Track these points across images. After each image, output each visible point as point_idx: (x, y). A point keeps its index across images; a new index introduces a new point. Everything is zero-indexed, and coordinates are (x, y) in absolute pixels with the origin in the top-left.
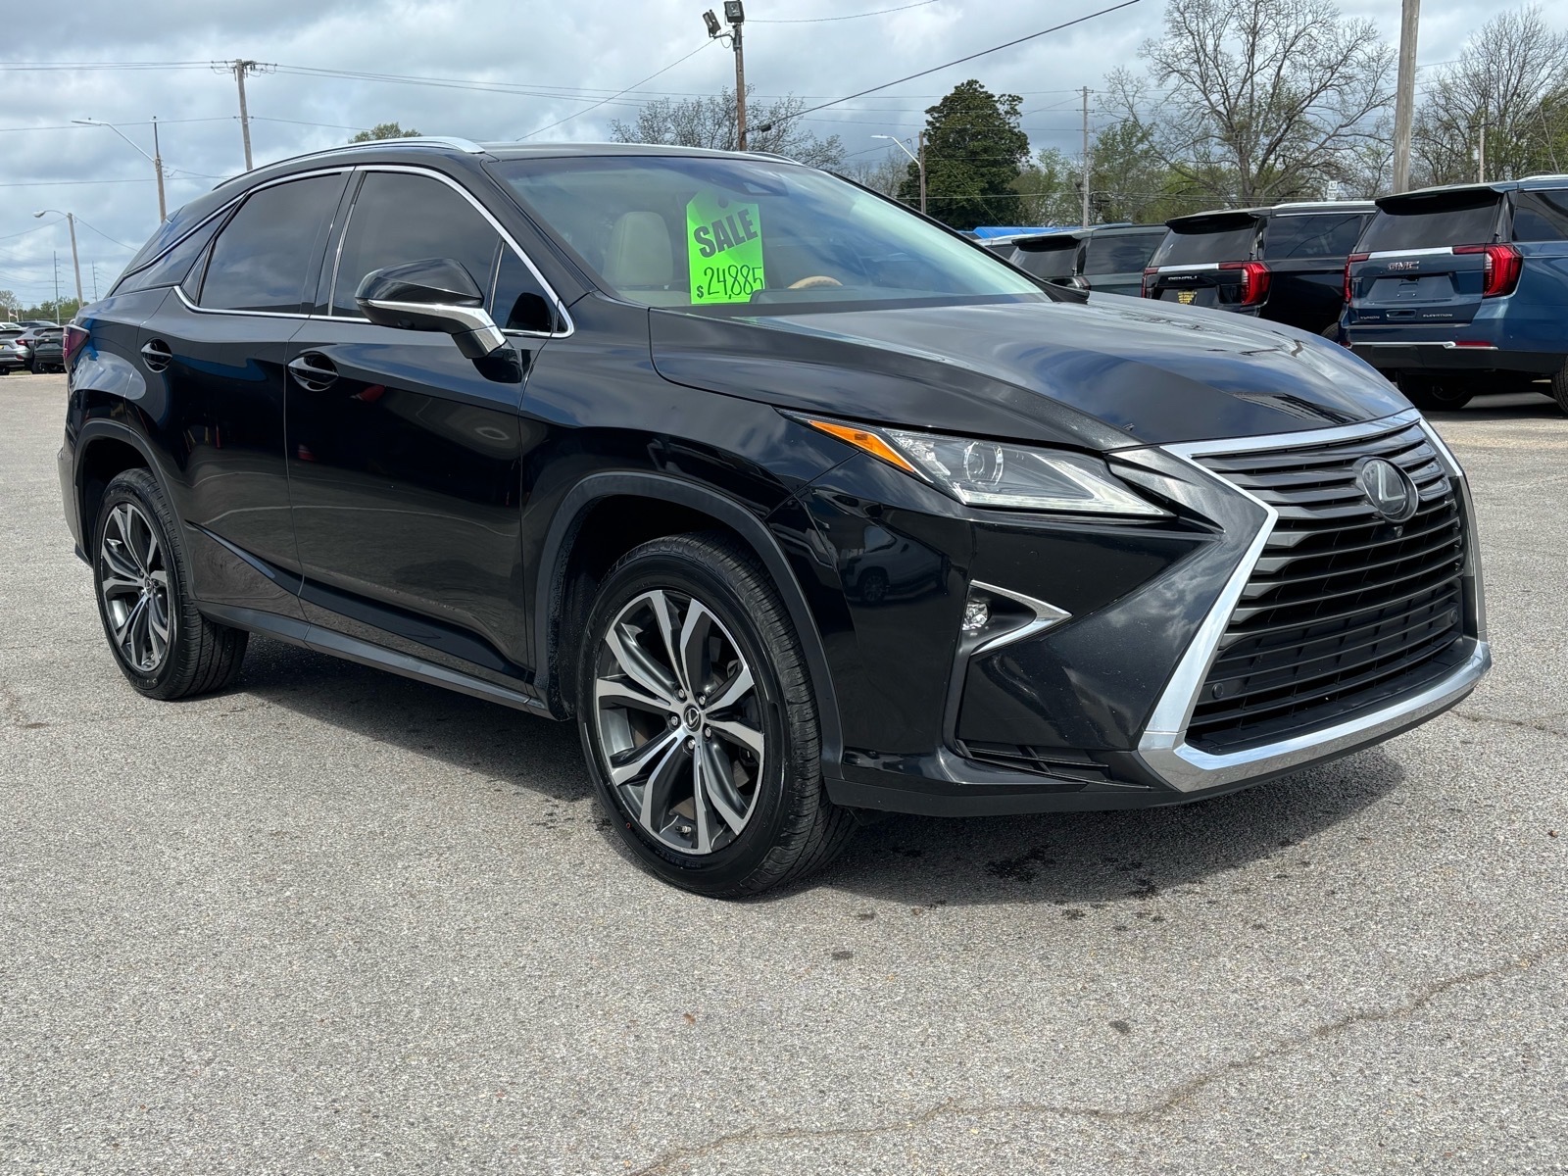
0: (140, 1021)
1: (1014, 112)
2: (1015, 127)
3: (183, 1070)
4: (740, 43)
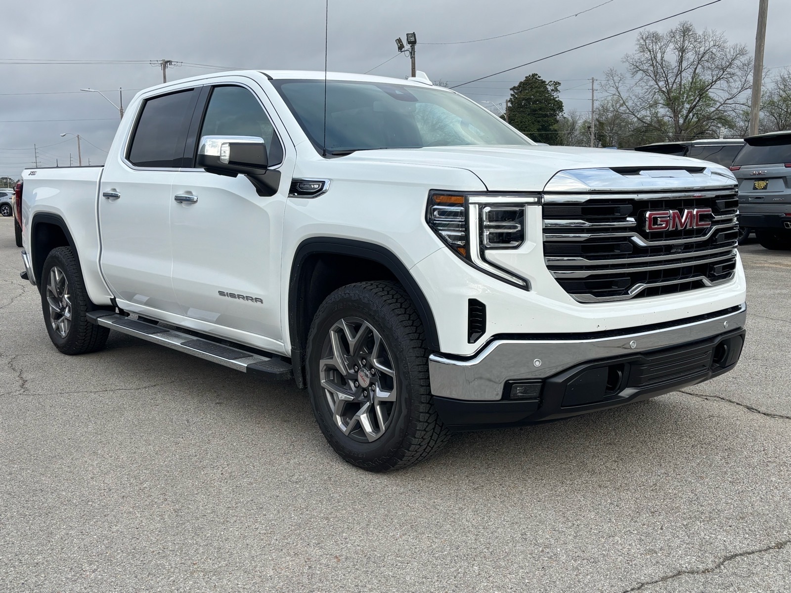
0: (63, 548)
1: (556, 90)
2: (556, 98)
3: (81, 575)
4: (414, 54)
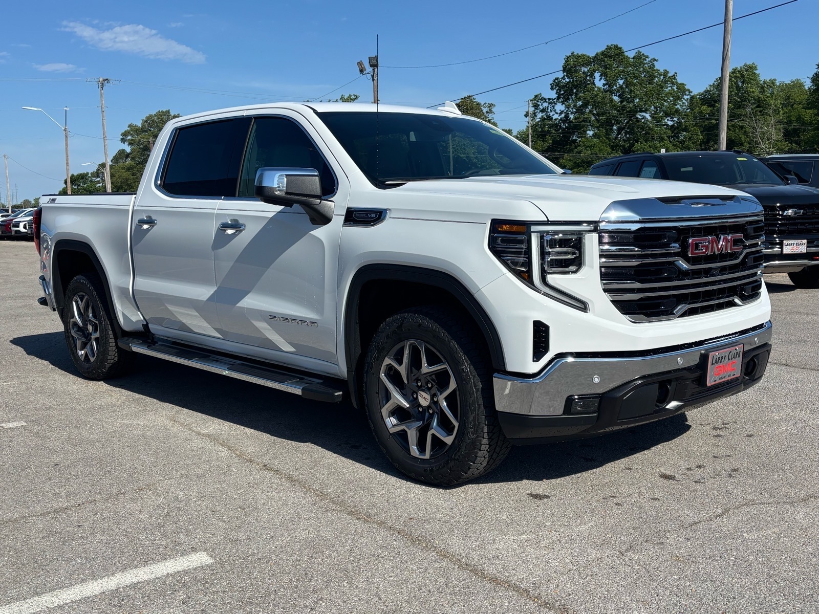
1: (490, 112)
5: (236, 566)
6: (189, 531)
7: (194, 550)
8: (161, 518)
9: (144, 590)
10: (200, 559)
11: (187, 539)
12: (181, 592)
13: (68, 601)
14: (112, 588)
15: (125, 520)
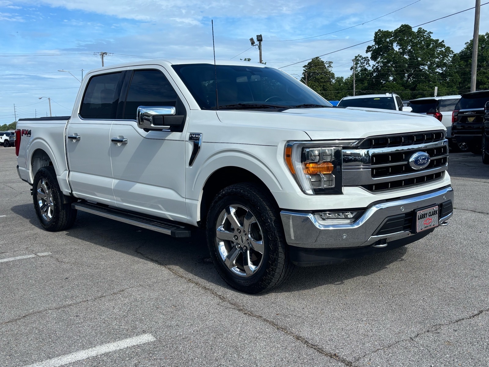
1: (330, 66)
2: (331, 71)
4: (261, 47)
5: (169, 343)
6: (142, 320)
7: (144, 332)
8: (126, 312)
9: (112, 357)
10: (147, 338)
11: (140, 325)
12: (135, 359)
13: (67, 363)
14: (94, 355)
15: (105, 313)
